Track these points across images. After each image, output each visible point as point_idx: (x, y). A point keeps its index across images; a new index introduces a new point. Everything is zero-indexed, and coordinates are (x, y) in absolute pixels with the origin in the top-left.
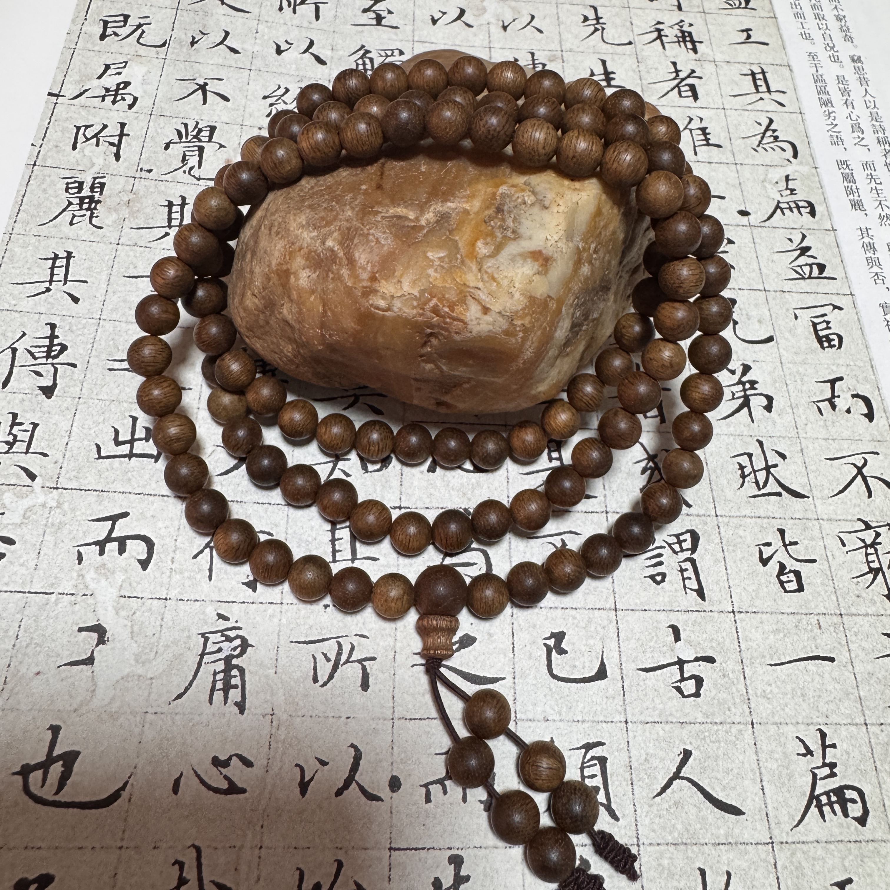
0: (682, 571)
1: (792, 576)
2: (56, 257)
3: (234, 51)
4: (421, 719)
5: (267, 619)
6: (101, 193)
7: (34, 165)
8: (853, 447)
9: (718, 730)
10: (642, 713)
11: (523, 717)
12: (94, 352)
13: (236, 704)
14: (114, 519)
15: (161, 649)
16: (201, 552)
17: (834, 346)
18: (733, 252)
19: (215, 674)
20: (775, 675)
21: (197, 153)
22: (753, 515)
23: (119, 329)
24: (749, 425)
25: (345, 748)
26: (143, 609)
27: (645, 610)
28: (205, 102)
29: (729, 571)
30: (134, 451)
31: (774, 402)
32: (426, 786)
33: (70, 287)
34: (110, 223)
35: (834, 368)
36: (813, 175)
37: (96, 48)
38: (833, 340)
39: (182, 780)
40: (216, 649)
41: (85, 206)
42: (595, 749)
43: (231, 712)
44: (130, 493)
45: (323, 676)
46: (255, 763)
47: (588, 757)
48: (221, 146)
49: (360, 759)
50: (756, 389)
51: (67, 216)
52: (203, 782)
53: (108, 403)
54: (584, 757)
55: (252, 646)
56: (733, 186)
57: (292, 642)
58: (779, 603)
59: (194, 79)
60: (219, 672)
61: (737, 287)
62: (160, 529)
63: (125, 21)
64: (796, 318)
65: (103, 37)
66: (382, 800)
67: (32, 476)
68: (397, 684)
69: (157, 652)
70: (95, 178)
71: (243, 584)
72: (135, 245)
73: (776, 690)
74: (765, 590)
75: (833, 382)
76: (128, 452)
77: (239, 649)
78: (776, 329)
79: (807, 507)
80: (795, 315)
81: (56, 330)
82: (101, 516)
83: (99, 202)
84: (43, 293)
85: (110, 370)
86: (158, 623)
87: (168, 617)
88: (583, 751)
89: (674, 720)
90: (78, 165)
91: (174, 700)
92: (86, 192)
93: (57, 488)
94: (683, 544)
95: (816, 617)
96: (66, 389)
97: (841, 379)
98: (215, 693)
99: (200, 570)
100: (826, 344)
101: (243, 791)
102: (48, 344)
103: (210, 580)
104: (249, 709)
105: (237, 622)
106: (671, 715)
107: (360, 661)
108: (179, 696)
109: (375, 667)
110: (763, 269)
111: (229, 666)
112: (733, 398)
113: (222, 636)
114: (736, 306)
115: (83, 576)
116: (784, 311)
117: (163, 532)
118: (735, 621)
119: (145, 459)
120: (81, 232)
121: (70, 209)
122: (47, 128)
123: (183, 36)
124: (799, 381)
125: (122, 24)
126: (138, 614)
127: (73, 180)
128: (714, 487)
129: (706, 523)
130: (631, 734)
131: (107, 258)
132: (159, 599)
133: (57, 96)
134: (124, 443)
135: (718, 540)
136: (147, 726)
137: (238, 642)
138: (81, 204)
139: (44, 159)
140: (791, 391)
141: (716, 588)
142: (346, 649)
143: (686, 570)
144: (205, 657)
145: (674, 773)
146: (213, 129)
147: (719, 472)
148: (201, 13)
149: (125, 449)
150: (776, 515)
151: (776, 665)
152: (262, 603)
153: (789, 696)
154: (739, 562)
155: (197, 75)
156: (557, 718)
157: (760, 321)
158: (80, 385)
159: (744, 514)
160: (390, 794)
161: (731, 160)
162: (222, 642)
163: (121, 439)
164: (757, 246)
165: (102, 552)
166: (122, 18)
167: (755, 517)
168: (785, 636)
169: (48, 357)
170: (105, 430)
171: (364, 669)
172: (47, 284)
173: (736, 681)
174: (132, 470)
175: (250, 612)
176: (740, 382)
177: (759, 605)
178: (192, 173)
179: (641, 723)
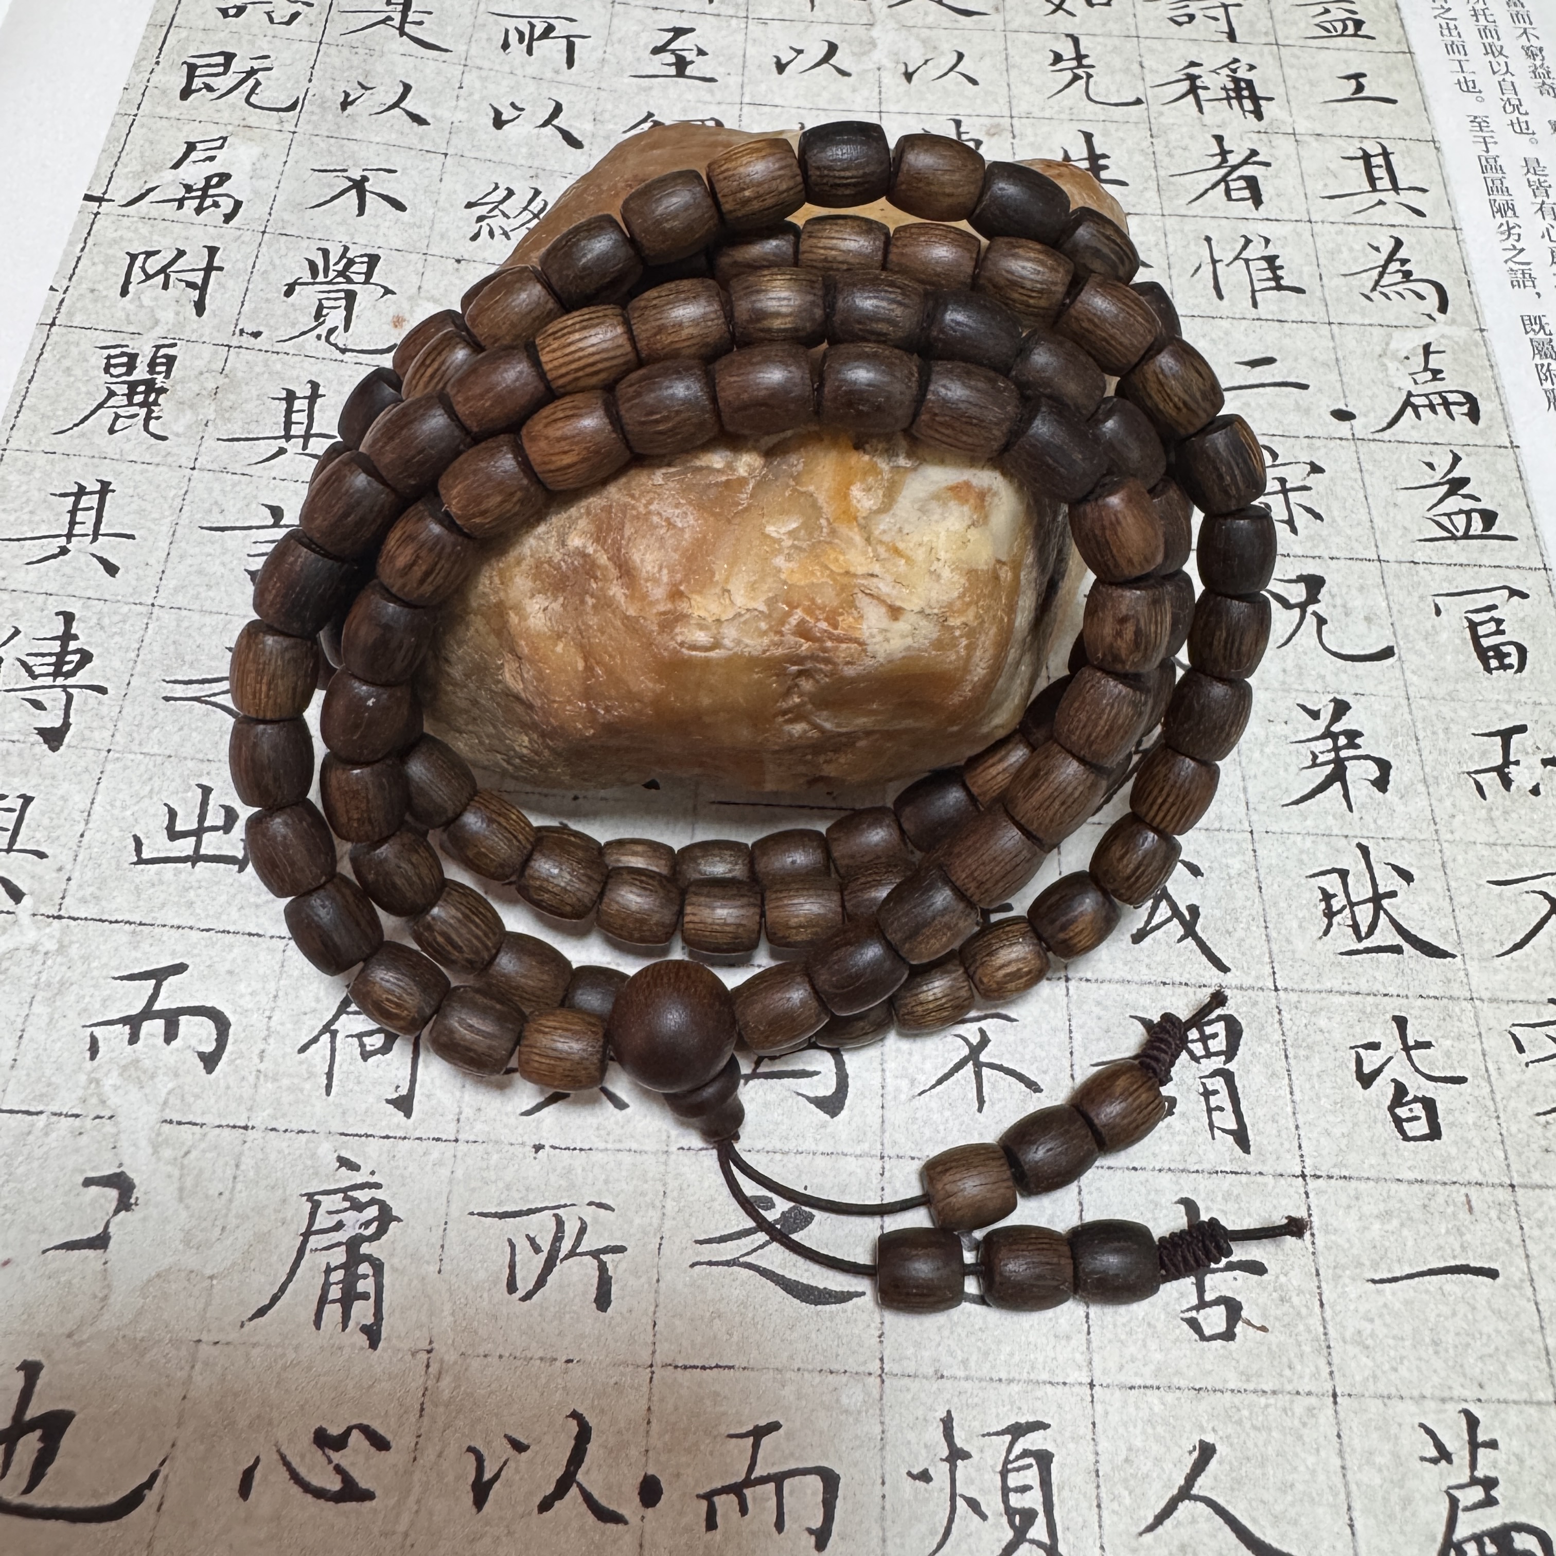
0: (1207, 1094)
1: (1418, 1110)
2: (82, 491)
3: (418, 119)
4: (704, 1368)
5: (428, 1168)
6: (167, 376)
7: (53, 324)
8: (1542, 862)
9: (1267, 1406)
10: (1121, 1368)
11: (896, 1369)
12: (139, 667)
13: (365, 1329)
14: (159, 975)
15: (233, 1222)
16: (315, 1040)
17: (1511, 666)
18: (1321, 489)
19: (329, 1270)
20: (1381, 1303)
21: (343, 303)
22: (1345, 988)
23: (185, 624)
24: (1343, 816)
25: (560, 1419)
26: (203, 1145)
27: (1135, 1169)
28: (361, 210)
29: (1297, 1096)
30: (203, 851)
31: (1392, 772)
32: (709, 1497)
33: (104, 547)
34: (181, 430)
35: (1510, 709)
36: (1476, 344)
37: (174, 113)
38: (1509, 655)
39: (258, 1474)
40: (331, 1224)
41: (138, 399)
42: (1030, 1436)
43: (353, 1346)
44: (191, 928)
45: (525, 1283)
46: (393, 1444)
47: (1017, 1450)
48: (387, 291)
49: (588, 1441)
50: (1358, 747)
51: (106, 416)
52: (295, 1477)
53: (159, 760)
54: (1009, 1451)
55: (398, 1220)
56: (1325, 364)
57: (472, 1214)
58: (1394, 1160)
59: (345, 170)
60: (336, 1268)
61: (1326, 555)
62: (242, 996)
63: (227, 65)
64: (1438, 612)
65: (186, 93)
66: (626, 1523)
67: (16, 895)
68: (661, 1299)
69: (223, 1229)
70: (158, 348)
71: (388, 1101)
72: (224, 470)
73: (1381, 1331)
74: (1368, 1134)
75: (1506, 735)
76: (190, 852)
77: (375, 1224)
78: (1400, 632)
79: (1450, 975)
80: (1436, 606)
81: (75, 624)
82: (136, 971)
83: (163, 390)
84: (54, 556)
85: (167, 699)
86: (230, 1172)
87: (247, 1162)
88: (1008, 1438)
89: (1183, 1383)
90: (130, 323)
91: (251, 1319)
92: (141, 373)
93: (60, 917)
94: (1211, 1043)
95: (1463, 1190)
96: (87, 733)
97: (1522, 729)
98: (328, 1308)
99: (311, 1075)
100: (1494, 663)
101: (368, 1496)
102: (58, 650)
103: (328, 1093)
104: (388, 1339)
105: (373, 1173)
106: (1178, 1373)
107: (595, 1254)
108: (261, 1312)
109: (623, 1266)
110: (1378, 522)
111: (354, 1257)
112: (1314, 765)
113: (344, 1199)
114: (1324, 590)
115: (98, 1082)
116: (1416, 599)
117: (247, 1002)
118: (1307, 1193)
119: (222, 865)
120: (127, 447)
121: (109, 404)
122: (79, 258)
123: (329, 92)
124: (1441, 735)
125: (221, 69)
126: (192, 1156)
127: (118, 351)
128: (1273, 934)
129: (1255, 1003)
130: (1098, 1407)
131: (173, 492)
132: (234, 1127)
133: (100, 200)
134: (185, 834)
135: (1277, 1036)
136: (198, 1366)
137: (373, 1211)
138: (130, 396)
139: (70, 314)
140: (1425, 753)
141: (1271, 1129)
142: (571, 1229)
143: (1215, 1092)
144: (312, 1238)
145: (1181, 1488)
146: (373, 260)
147: (1283, 904)
148: (361, 51)
149: (186, 846)
150: (1392, 990)
151: (1382, 1281)
152: (420, 1139)
153: (1408, 1343)
154: (1315, 1079)
155: (350, 163)
156: (961, 1373)
157: (1368, 619)
158: (110, 725)
159: (1328, 985)
160: (642, 1510)
161: (1322, 316)
162: (346, 1210)
163: (179, 827)
164: (1367, 477)
165: (134, 1038)
166: (220, 59)
167: (1351, 993)
168: (1402, 1225)
169: (56, 674)
170: (152, 811)
171: (603, 1268)
172: (63, 541)
173: (1304, 1311)
174: (195, 884)
175: (398, 1156)
176: (1328, 734)
177: (1353, 1163)
178: (332, 339)
179: (1121, 1387)
